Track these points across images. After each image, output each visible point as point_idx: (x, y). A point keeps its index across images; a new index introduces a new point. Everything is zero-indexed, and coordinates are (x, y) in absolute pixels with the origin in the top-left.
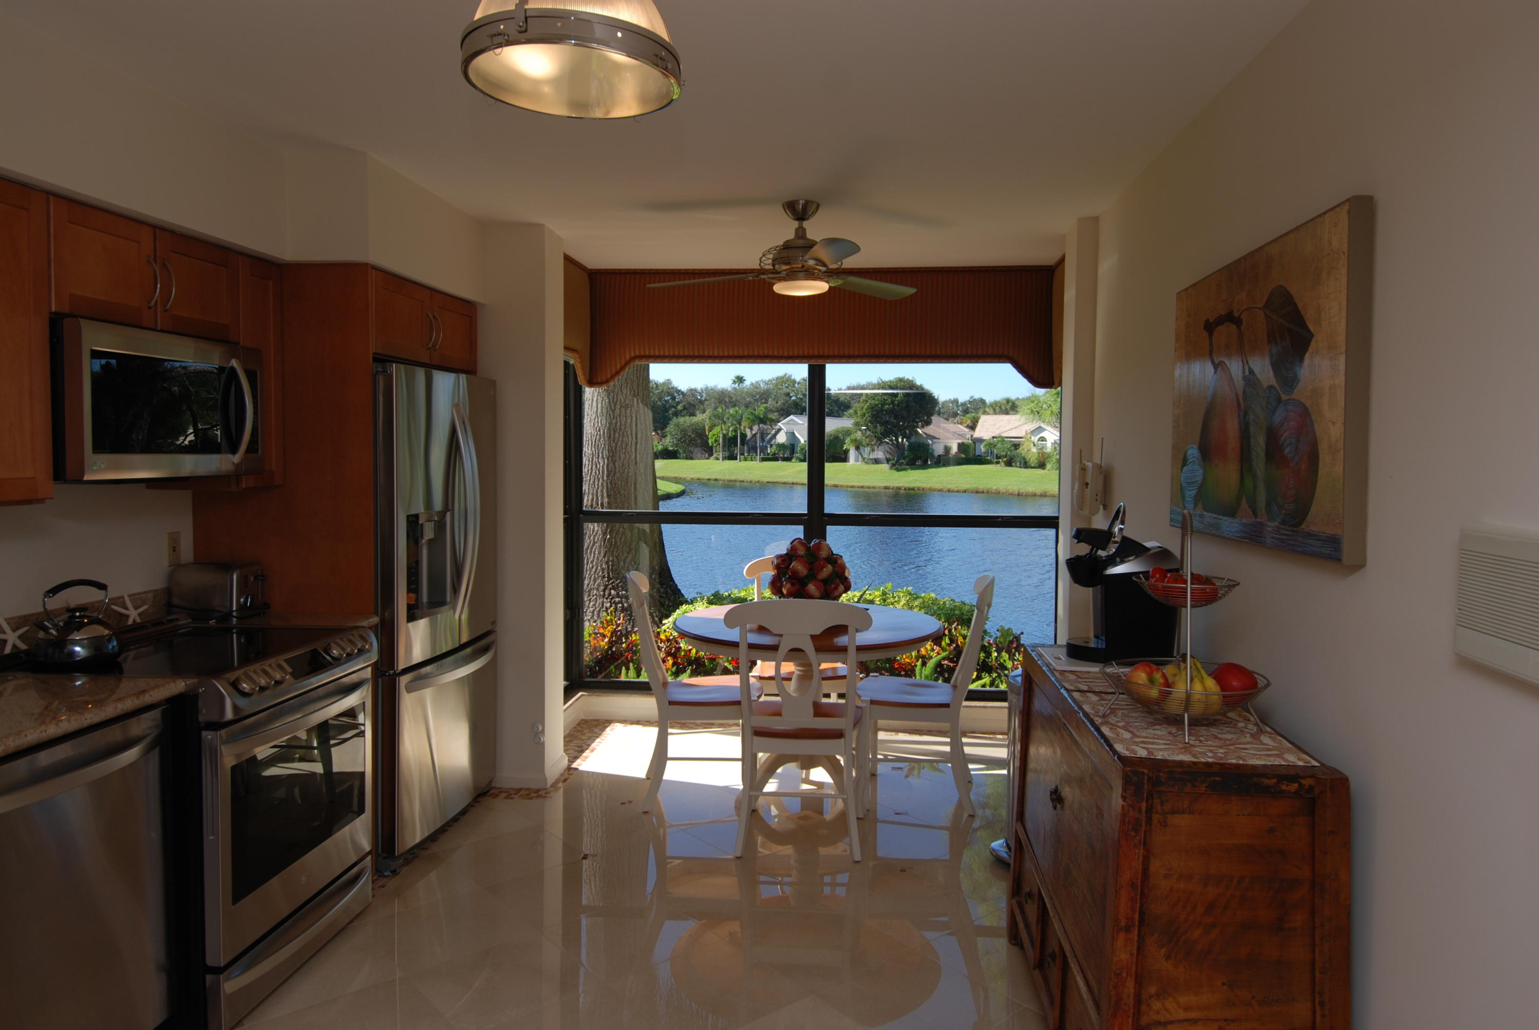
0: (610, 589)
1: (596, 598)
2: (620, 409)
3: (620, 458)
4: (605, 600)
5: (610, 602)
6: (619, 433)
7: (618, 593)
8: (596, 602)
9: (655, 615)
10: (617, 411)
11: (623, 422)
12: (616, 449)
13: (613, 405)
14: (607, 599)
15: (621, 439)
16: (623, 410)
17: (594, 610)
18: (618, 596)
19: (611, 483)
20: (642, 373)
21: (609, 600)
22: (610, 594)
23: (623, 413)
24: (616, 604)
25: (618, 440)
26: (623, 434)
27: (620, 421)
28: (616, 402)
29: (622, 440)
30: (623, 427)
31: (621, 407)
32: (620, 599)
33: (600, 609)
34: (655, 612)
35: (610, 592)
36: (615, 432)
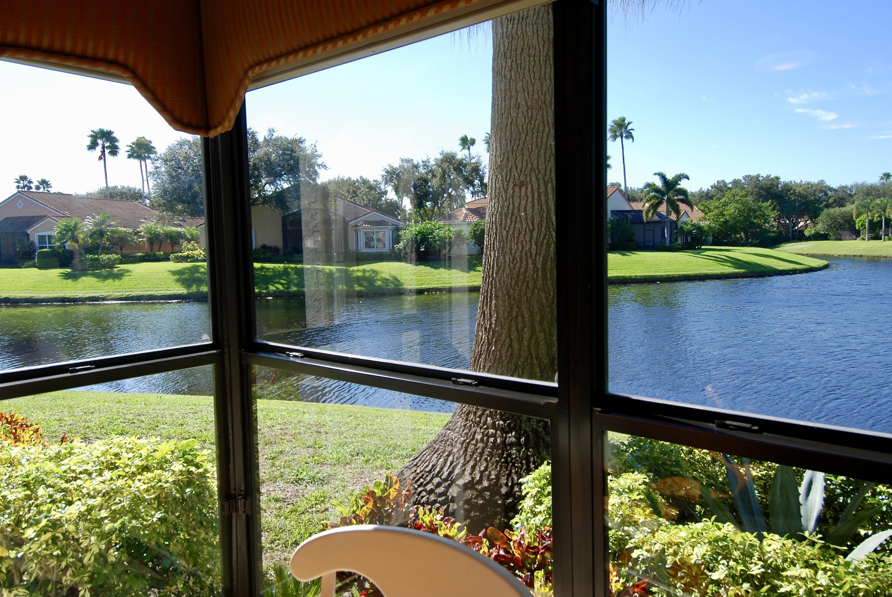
0: (487, 416)
1: (471, 425)
2: (513, 188)
3: (511, 249)
4: (478, 430)
5: (483, 433)
6: (511, 219)
7: (494, 423)
8: (469, 430)
9: (532, 459)
10: (510, 191)
11: (516, 205)
12: (507, 238)
13: (506, 183)
14: (481, 428)
15: (513, 226)
16: (517, 189)
17: (464, 441)
18: (494, 426)
19: (499, 281)
20: (544, 140)
21: (482, 431)
22: (485, 423)
23: (517, 193)
24: (489, 437)
25: (509, 228)
26: (516, 220)
27: (513, 203)
28: (509, 179)
29: (515, 227)
30: (516, 211)
31: (514, 185)
32: (494, 431)
33: (470, 441)
34: (533, 455)
35: (487, 420)
36: (506, 217)
